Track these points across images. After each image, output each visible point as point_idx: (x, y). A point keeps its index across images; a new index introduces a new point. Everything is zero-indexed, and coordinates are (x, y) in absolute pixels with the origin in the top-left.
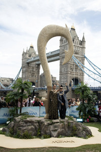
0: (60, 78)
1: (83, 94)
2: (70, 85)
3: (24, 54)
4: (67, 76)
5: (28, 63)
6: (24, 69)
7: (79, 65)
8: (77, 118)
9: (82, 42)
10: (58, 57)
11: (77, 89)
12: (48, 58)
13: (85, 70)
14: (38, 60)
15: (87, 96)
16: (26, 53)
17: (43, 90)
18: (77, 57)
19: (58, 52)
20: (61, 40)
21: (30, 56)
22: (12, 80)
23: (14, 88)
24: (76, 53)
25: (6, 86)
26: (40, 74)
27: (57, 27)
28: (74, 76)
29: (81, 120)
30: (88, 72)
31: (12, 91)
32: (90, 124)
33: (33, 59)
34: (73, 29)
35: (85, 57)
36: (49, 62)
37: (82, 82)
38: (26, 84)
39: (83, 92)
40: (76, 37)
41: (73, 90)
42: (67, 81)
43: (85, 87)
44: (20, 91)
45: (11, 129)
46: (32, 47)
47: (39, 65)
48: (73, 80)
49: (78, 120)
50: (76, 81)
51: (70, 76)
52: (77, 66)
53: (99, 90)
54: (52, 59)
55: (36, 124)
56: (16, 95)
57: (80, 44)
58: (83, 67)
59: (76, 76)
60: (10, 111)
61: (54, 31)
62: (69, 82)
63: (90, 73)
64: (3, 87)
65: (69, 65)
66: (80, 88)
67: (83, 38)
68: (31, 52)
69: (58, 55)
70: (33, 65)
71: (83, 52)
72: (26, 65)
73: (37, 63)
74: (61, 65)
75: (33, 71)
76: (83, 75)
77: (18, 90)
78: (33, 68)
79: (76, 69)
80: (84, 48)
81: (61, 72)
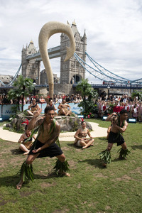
0: (61, 75)
1: (84, 91)
2: (71, 82)
3: (24, 51)
4: (68, 73)
5: (28, 60)
6: (24, 66)
7: (80, 62)
8: (78, 115)
9: (84, 39)
10: (59, 54)
11: (78, 86)
12: (49, 54)
13: (86, 66)
14: (39, 56)
15: (89, 93)
16: (26, 50)
17: (43, 87)
18: (78, 54)
19: (59, 48)
20: (62, 36)
21: (30, 53)
22: (12, 78)
23: (15, 85)
24: (77, 50)
25: (6, 83)
26: (41, 71)
28: (76, 73)
29: (82, 116)
31: (12, 88)
32: (91, 120)
33: (33, 56)
34: (74, 25)
36: (50, 58)
38: (27, 81)
39: (84, 89)
40: (77, 34)
41: (74, 88)
42: (68, 79)
45: (14, 125)
46: (32, 43)
47: (39, 62)
48: (74, 77)
49: (79, 116)
50: (77, 78)
51: (71, 74)
52: (78, 63)
54: (53, 55)
56: (17, 92)
57: (82, 40)
58: (84, 64)
60: (13, 108)
61: (56, 27)
62: (70, 79)
64: (4, 84)
65: (71, 62)
66: (82, 85)
67: (85, 35)
68: (30, 49)
69: (58, 51)
70: (33, 62)
71: (84, 48)
72: (26, 61)
73: (37, 59)
74: (62, 62)
75: (33, 68)
76: (84, 72)
77: (20, 87)
78: (33, 65)
79: (78, 66)
80: (85, 44)
81: (61, 69)
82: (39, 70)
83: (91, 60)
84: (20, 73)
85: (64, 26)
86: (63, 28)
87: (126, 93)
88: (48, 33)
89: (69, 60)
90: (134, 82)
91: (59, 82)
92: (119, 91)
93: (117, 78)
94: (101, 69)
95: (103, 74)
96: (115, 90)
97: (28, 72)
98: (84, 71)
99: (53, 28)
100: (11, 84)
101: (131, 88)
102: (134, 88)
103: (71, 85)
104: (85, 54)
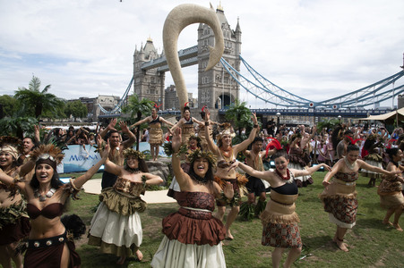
0: (200, 94)
1: (239, 119)
2: (216, 106)
3: (137, 55)
4: (211, 92)
5: (144, 70)
6: (138, 80)
7: (231, 72)
9: (236, 34)
10: (195, 59)
11: (228, 112)
12: (181, 59)
13: (241, 80)
14: (164, 63)
15: (246, 122)
16: (140, 53)
18: (227, 59)
19: (195, 50)
20: (200, 30)
21: (147, 58)
22: (119, 100)
24: (226, 52)
25: (108, 109)
26: (165, 88)
27: (196, 8)
28: (223, 91)
30: (245, 83)
31: (119, 117)
33: (152, 63)
34: (220, 11)
35: (240, 59)
36: (183, 66)
37: (237, 101)
38: (145, 104)
39: (239, 116)
40: (225, 25)
41: (221, 115)
42: (211, 100)
43: (242, 108)
44: (136, 116)
46: (150, 42)
47: (162, 73)
48: (221, 97)
50: (226, 99)
51: (217, 92)
52: (227, 73)
53: (264, 113)
54: (186, 61)
55: (164, 169)
57: (233, 36)
58: (238, 75)
59: (226, 91)
61: (191, 14)
62: (214, 101)
63: (249, 86)
64: (104, 111)
65: (215, 73)
66: (235, 110)
67: (238, 26)
68: (148, 50)
69: (194, 55)
70: (152, 72)
71: (237, 50)
72: (141, 72)
73: (160, 69)
74: (200, 72)
75: (152, 83)
76: (237, 89)
77: (133, 114)
78: (153, 78)
79: (227, 78)
80: (238, 43)
81: (200, 84)
82: (162, 86)
83: (249, 68)
84: (131, 92)
85: (205, 11)
86: (203, 15)
87: (307, 123)
88: (178, 23)
89: (211, 69)
90: (320, 104)
91: (196, 106)
92: (295, 120)
93: (292, 98)
94: (265, 83)
95: (268, 92)
96: (288, 118)
97: (144, 89)
98: (237, 87)
99: (185, 15)
100: (118, 110)
101: (315, 114)
102: (320, 115)
103: (217, 111)
104: (239, 59)
